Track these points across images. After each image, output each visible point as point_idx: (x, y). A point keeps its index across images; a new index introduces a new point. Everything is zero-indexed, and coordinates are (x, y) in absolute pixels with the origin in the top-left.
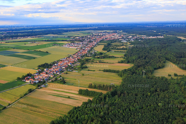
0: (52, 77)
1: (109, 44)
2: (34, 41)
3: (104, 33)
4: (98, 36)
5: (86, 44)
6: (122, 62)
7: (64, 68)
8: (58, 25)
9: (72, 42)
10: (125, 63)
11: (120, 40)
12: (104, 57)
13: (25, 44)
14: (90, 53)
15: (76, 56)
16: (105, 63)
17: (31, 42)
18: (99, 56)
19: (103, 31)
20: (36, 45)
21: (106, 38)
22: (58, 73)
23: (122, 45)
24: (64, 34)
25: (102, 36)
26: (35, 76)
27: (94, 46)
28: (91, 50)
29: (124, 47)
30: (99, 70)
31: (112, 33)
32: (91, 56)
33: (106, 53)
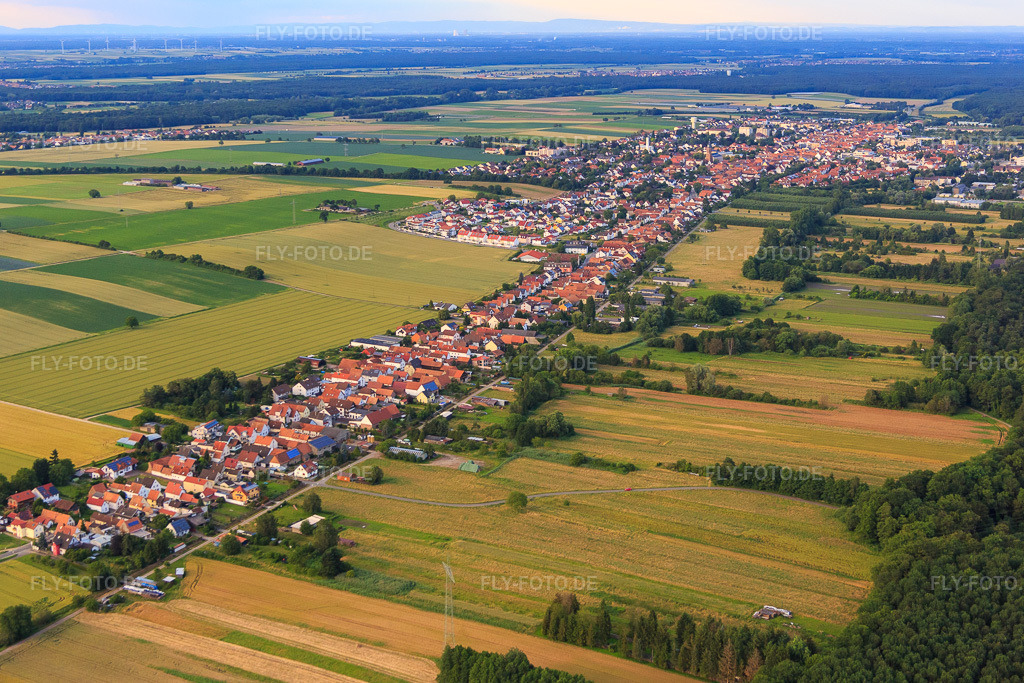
0: (239, 501)
1: (813, 226)
2: (176, 170)
3: (786, 114)
4: (731, 141)
5: (609, 214)
6: (906, 398)
7: (366, 422)
8: (410, 42)
9: (483, 193)
10: (936, 410)
11: (925, 184)
12: (744, 345)
13: (95, 194)
14: (626, 300)
15: (493, 322)
16: (749, 397)
17: (148, 178)
18: (695, 331)
19: (779, 103)
20: (181, 203)
21: (797, 169)
22: (300, 472)
23: (935, 237)
24: (433, 120)
25: (769, 143)
26: (97, 482)
27: (677, 236)
28: (640, 269)
29: (953, 254)
30: (678, 467)
31: (860, 118)
32: (628, 327)
33: (770, 303)
